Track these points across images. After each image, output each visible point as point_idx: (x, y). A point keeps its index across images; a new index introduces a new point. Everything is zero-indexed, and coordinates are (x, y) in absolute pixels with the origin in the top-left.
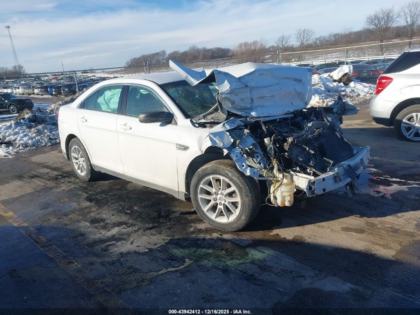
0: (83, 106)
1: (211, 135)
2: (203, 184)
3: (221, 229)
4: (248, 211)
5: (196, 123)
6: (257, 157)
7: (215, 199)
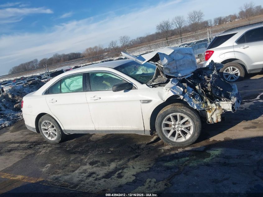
0: (48, 92)
1: (171, 89)
2: (165, 121)
3: (182, 145)
4: (199, 130)
5: (150, 86)
6: (197, 97)
7: (174, 129)
